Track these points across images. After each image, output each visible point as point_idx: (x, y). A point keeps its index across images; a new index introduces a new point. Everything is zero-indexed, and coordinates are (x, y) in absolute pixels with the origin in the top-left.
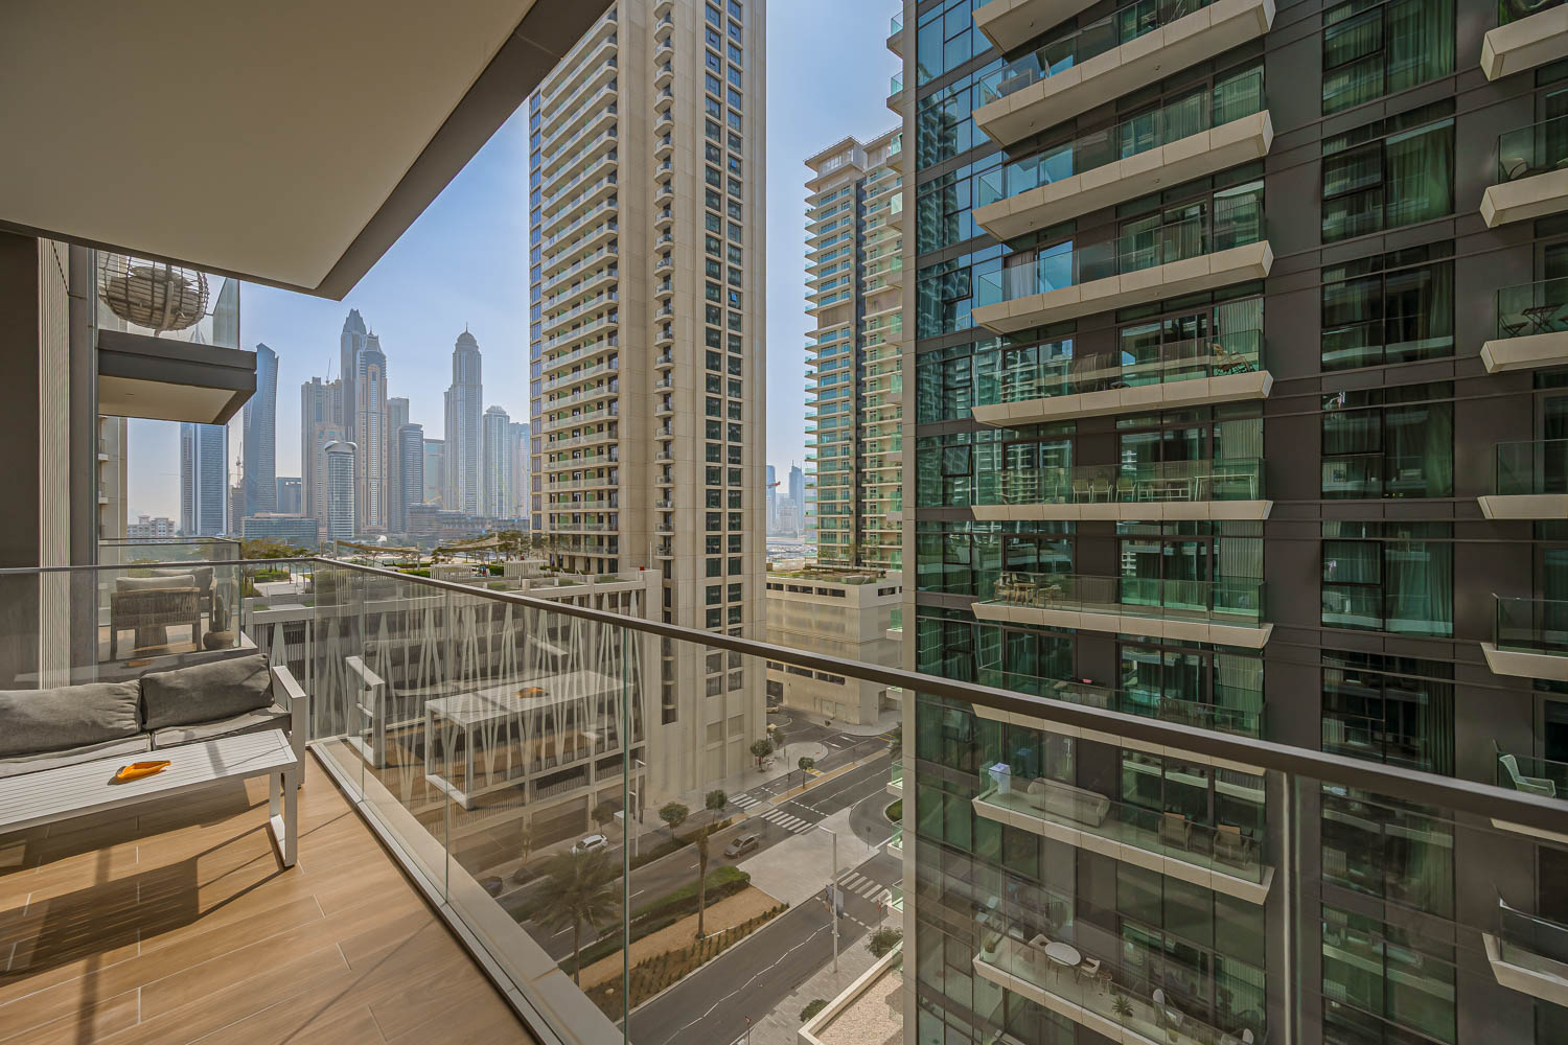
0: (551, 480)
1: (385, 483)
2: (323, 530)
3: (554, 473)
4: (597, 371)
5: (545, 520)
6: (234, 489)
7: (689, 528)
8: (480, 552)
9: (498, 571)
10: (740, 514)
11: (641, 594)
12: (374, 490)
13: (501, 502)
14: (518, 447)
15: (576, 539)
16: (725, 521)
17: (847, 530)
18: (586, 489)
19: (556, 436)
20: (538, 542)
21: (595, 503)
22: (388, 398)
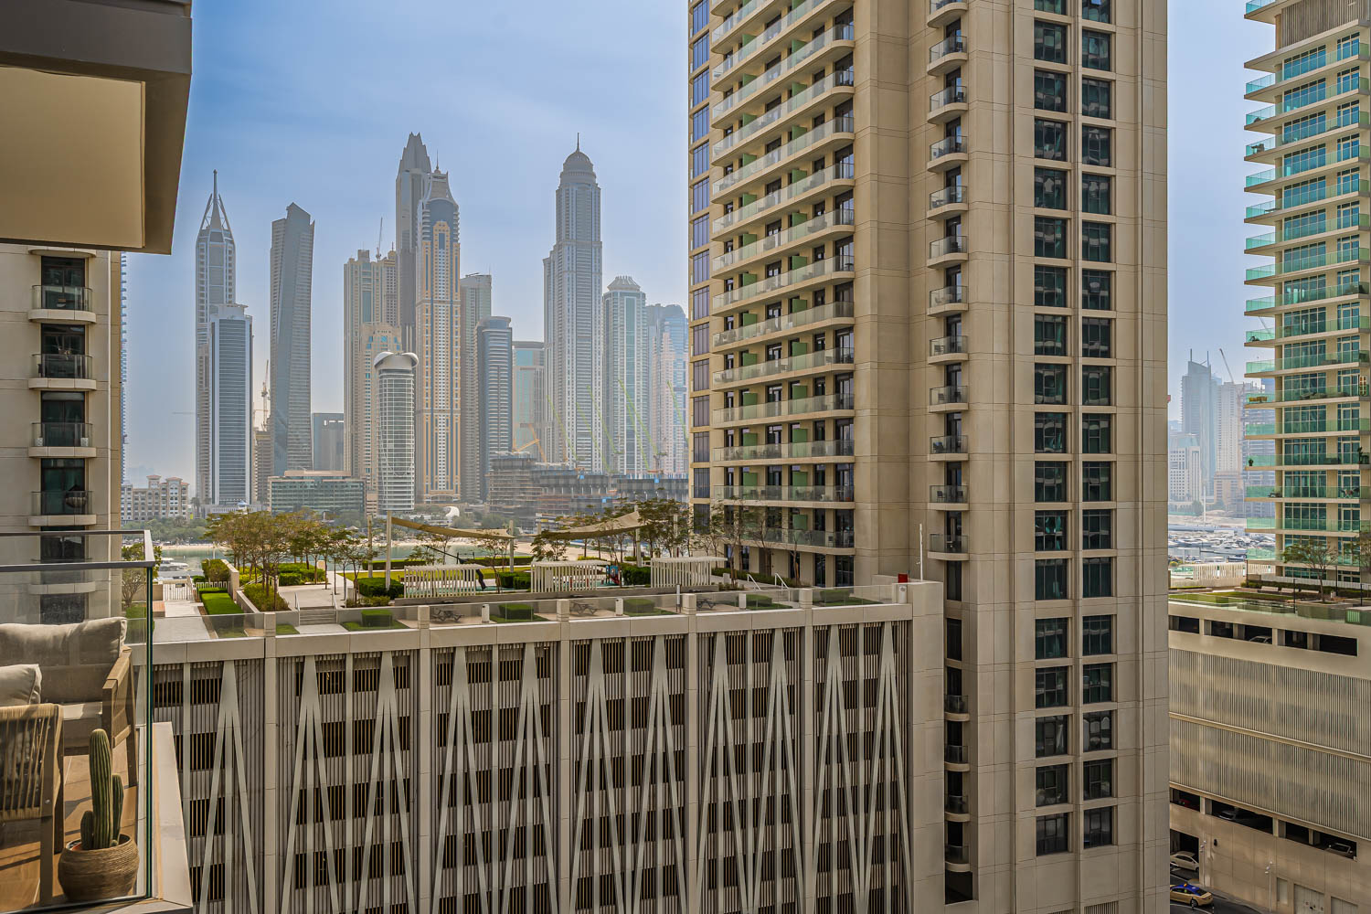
0: (728, 403)
1: (457, 416)
2: (372, 497)
3: (732, 390)
4: (813, 185)
5: (716, 480)
6: (259, 433)
7: (1000, 495)
8: (605, 539)
9: (639, 577)
10: (1109, 464)
11: (903, 629)
12: (442, 430)
13: (631, 447)
14: (659, 349)
15: (773, 517)
16: (1077, 481)
17: (1356, 501)
18: (791, 418)
19: (736, 320)
20: (702, 521)
21: (810, 445)
22: (462, 276)
